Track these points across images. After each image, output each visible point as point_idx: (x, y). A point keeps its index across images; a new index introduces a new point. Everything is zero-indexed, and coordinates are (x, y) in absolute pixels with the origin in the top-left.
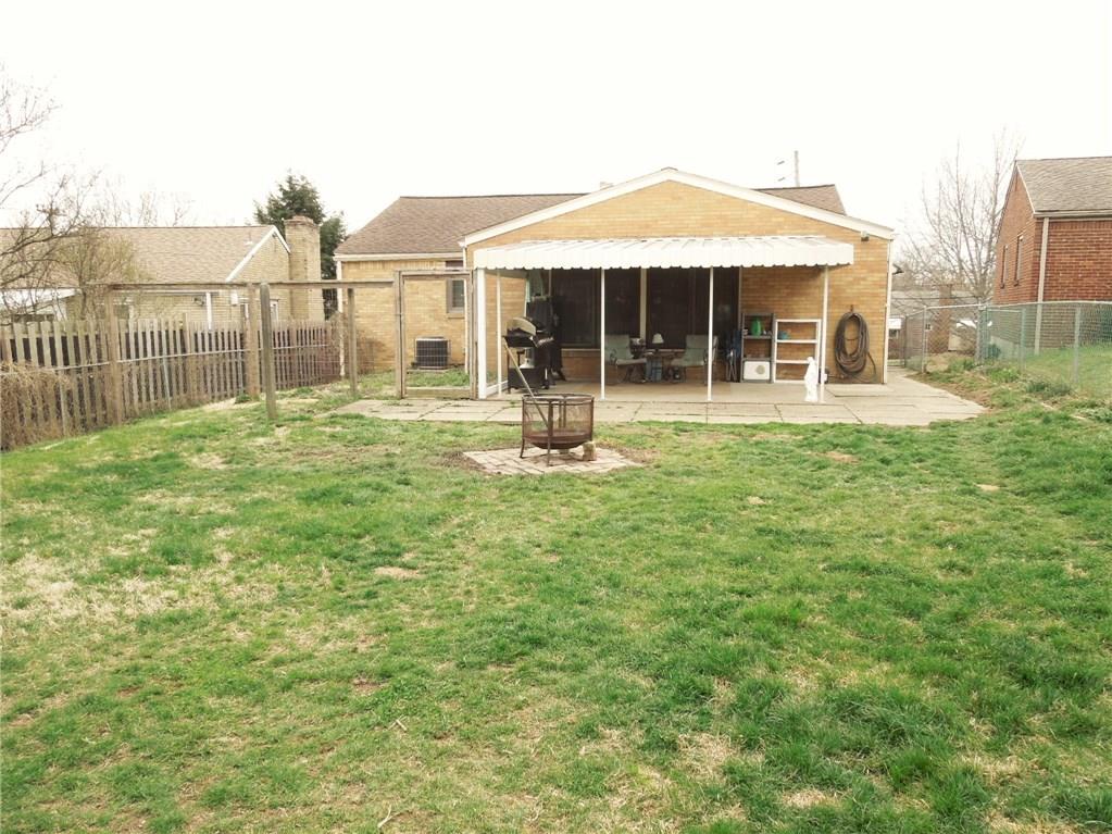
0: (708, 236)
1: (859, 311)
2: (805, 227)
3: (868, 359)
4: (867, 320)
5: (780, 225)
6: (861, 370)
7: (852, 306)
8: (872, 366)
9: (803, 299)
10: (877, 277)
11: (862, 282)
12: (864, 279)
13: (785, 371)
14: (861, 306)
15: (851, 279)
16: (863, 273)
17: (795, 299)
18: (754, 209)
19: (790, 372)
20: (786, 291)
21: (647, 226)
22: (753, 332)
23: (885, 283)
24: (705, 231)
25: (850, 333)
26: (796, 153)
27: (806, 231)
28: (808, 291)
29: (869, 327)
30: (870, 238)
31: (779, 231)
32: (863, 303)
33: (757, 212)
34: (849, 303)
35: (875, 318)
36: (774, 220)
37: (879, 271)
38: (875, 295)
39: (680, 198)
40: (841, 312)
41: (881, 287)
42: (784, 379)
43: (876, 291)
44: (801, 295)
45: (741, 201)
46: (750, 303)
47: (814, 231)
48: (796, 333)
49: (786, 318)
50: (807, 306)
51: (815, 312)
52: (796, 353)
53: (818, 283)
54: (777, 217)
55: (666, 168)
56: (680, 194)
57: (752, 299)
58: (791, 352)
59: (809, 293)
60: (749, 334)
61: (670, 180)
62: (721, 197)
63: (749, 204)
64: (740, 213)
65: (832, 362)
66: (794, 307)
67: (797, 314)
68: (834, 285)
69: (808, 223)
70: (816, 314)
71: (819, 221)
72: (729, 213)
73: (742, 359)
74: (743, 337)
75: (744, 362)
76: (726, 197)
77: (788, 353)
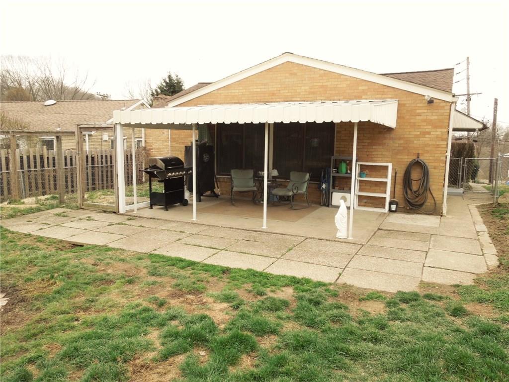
0: (312, 101)
1: (424, 158)
2: (383, 93)
3: (429, 195)
4: (430, 165)
5: (364, 92)
6: (422, 205)
7: (418, 154)
8: (433, 202)
9: (381, 147)
10: (439, 132)
11: (427, 136)
12: (429, 133)
13: (365, 201)
14: (425, 155)
15: (419, 133)
16: (428, 128)
17: (374, 147)
18: (346, 80)
19: (369, 201)
20: (368, 141)
21: (273, 94)
22: (339, 171)
23: (446, 137)
24: (310, 97)
25: (416, 175)
26: (468, 58)
27: (383, 96)
28: (384, 141)
29: (431, 171)
30: (435, 101)
31: (363, 97)
32: (428, 152)
33: (349, 82)
34: (417, 152)
35: (436, 164)
36: (360, 88)
37: (441, 127)
38: (438, 146)
39: (295, 74)
40: (408, 159)
41: (443, 140)
42: (365, 206)
43: (438, 143)
44: (379, 145)
45: (336, 74)
46: (341, 149)
47: (390, 96)
48: (374, 173)
49: (367, 162)
50: (383, 153)
51: (389, 158)
52: (374, 188)
53: (392, 135)
54: (362, 86)
55: (285, 53)
56: (295, 71)
57: (343, 146)
58: (370, 187)
59: (385, 143)
60: (338, 172)
61: (288, 61)
62: (323, 72)
63: (342, 76)
64: (336, 83)
65: (401, 196)
66: (373, 153)
67: (375, 159)
68: (405, 138)
69: (386, 90)
70: (390, 159)
71: (394, 88)
72: (328, 83)
73: (331, 191)
74: (332, 175)
75: (332, 193)
76: (326, 72)
77: (369, 188)
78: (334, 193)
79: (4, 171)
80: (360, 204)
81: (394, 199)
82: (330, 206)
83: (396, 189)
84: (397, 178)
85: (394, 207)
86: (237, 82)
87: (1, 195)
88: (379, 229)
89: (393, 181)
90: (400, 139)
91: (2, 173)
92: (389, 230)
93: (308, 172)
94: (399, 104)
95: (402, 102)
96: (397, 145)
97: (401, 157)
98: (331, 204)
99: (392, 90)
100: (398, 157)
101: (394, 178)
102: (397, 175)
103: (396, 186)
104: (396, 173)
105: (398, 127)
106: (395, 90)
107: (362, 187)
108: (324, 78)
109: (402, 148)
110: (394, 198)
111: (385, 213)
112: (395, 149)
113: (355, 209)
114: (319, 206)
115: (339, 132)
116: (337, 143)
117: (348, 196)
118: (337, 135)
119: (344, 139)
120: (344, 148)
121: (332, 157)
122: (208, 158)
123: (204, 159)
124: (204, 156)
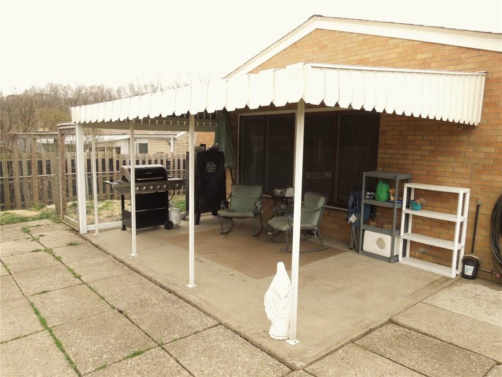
9: (452, 159)
13: (422, 249)
17: (440, 158)
19: (428, 251)
20: (430, 148)
22: (377, 197)
28: (458, 149)
33: (400, 50)
36: (419, 57)
39: (325, 47)
42: (420, 258)
44: (450, 154)
45: (382, 39)
46: (386, 161)
47: (472, 66)
48: (439, 204)
49: (427, 183)
50: (456, 170)
51: (467, 179)
52: (437, 230)
53: (474, 138)
54: (423, 53)
55: (312, 17)
56: (325, 42)
57: (389, 156)
58: (431, 227)
59: (460, 152)
60: (374, 198)
61: (317, 29)
62: (362, 38)
63: (390, 41)
64: (381, 53)
65: (487, 250)
66: (438, 169)
67: (441, 179)
68: (497, 143)
69: (463, 56)
70: (468, 182)
71: (479, 50)
72: (370, 55)
73: (362, 228)
74: (363, 201)
75: (364, 231)
76: (366, 37)
77: (429, 228)
78: (366, 232)
79: (6, 176)
80: (413, 253)
81: (472, 256)
82: (360, 251)
83: (477, 237)
84: (479, 216)
85: (469, 270)
86: (259, 66)
87: (1, 202)
88: (391, 321)
89: (473, 221)
90: (488, 144)
91: (2, 180)
92: (410, 329)
93: (324, 196)
94: (487, 80)
95: (495, 76)
96: (482, 155)
97: (489, 178)
98: (362, 249)
99: (475, 53)
100: (484, 177)
101: (474, 215)
102: (480, 210)
103: (478, 231)
104: (478, 206)
105: (485, 122)
106: (481, 53)
107: (417, 227)
108: (364, 47)
109: (491, 162)
110: (472, 252)
111: (448, 279)
112: (477, 164)
113: (399, 262)
114: (345, 250)
115: (384, 133)
116: (380, 151)
117: (387, 239)
118: (381, 137)
119: (392, 143)
120: (391, 158)
121: (365, 174)
122: (214, 167)
123: (208, 168)
124: (208, 166)
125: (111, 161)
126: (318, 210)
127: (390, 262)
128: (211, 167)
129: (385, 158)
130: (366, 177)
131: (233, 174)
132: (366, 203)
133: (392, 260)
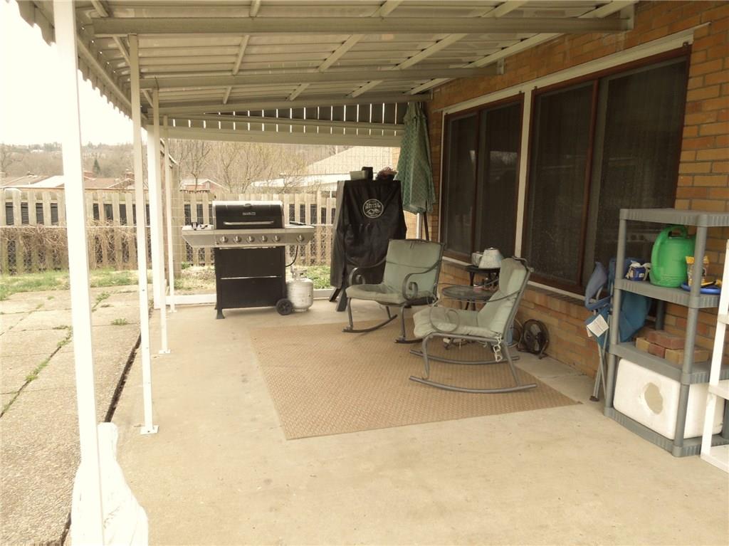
73: (614, 350)
74: (619, 285)
75: (617, 359)
82: (608, 410)
98: (612, 405)
113: (702, 457)
114: (576, 400)
115: (697, 106)
116: (684, 156)
117: (670, 388)
118: (689, 119)
119: (714, 133)
120: (711, 173)
121: (625, 214)
122: (380, 209)
123: (366, 211)
124: (367, 205)
125: (314, 207)
126: (507, 297)
127: (671, 452)
128: (373, 209)
129: (693, 175)
130: (627, 221)
131: (429, 224)
132: (624, 289)
133: (677, 450)
